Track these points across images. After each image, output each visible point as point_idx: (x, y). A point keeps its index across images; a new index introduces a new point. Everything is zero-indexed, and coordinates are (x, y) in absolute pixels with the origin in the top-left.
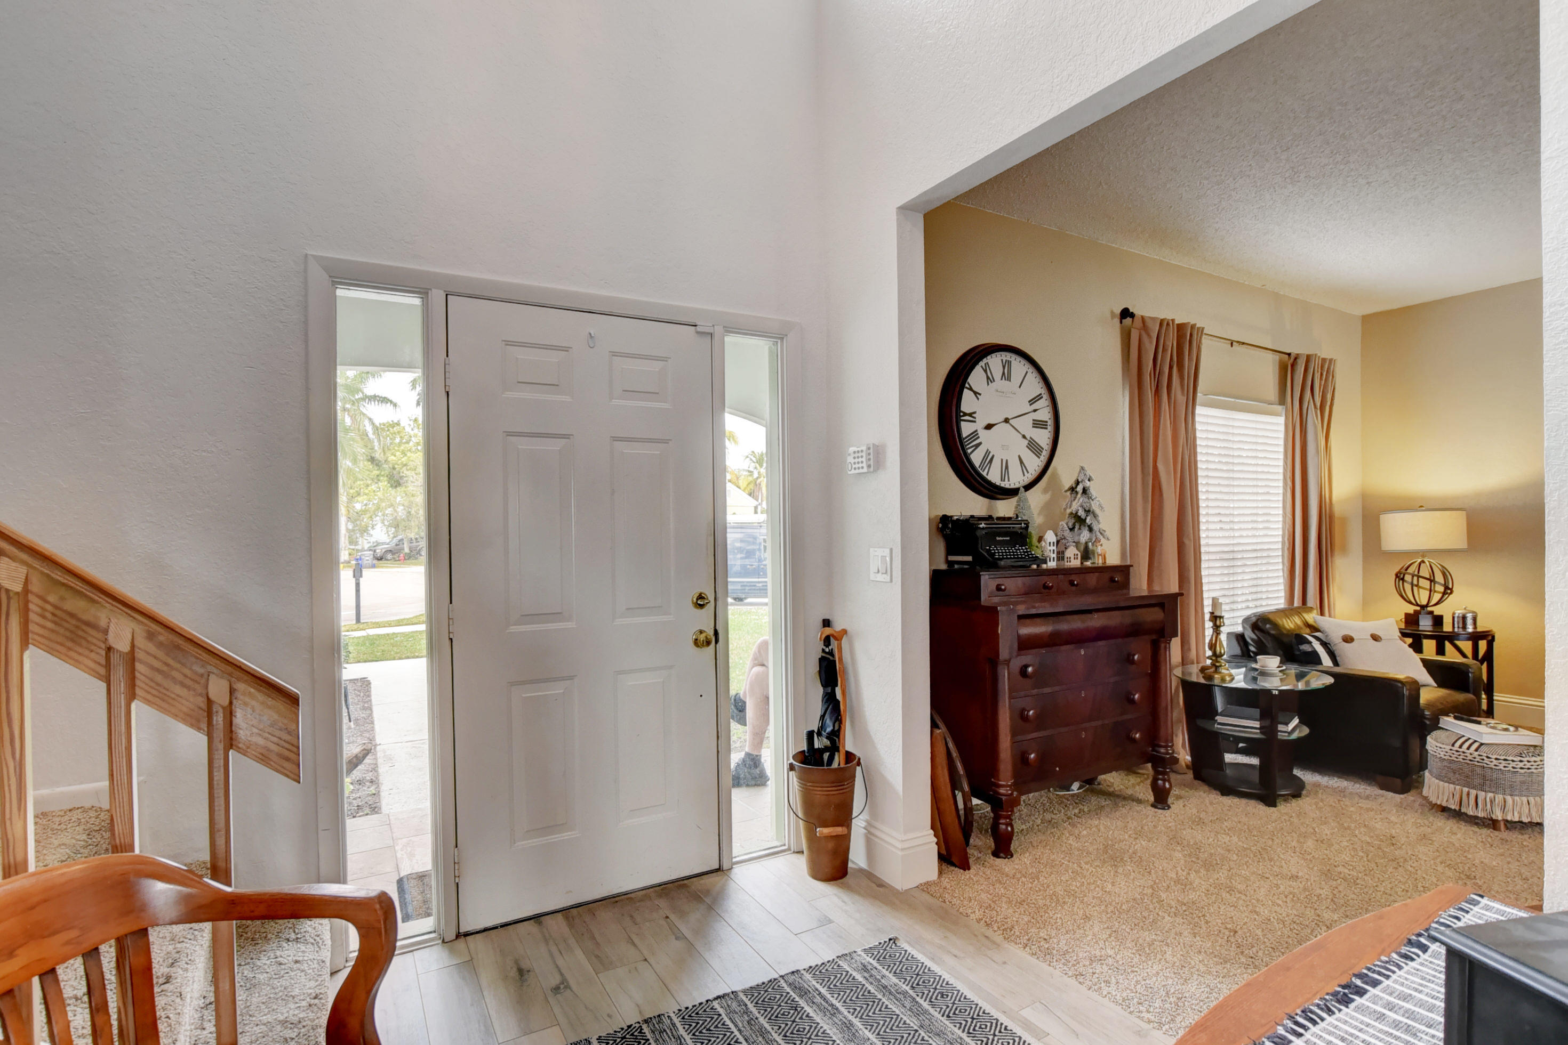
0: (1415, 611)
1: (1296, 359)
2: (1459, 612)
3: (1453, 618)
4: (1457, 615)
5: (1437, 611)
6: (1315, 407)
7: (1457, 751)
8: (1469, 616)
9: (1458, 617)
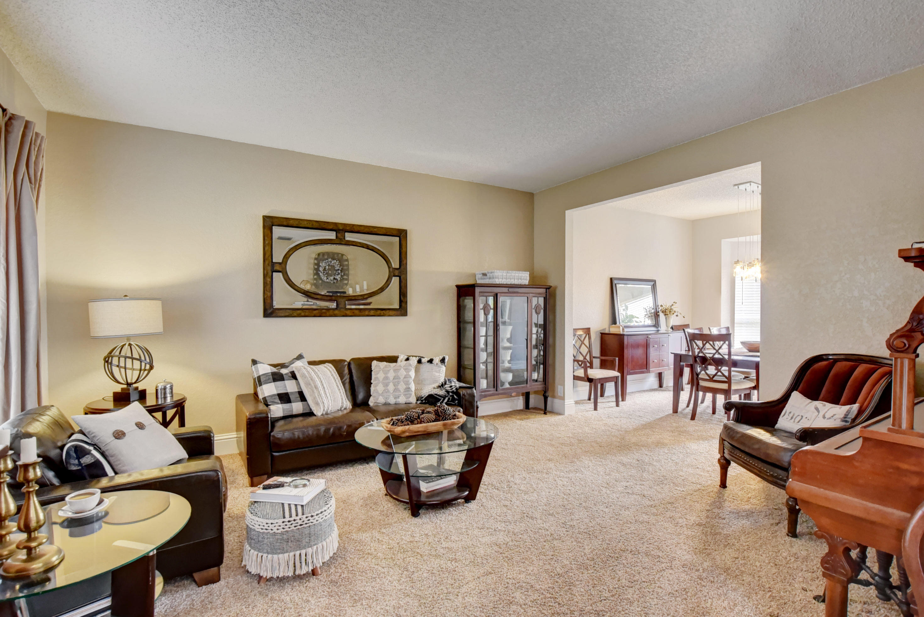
0: (122, 389)
1: (10, 119)
2: (160, 386)
3: (157, 390)
4: (159, 388)
5: (141, 386)
6: (30, 179)
7: (289, 521)
8: (168, 386)
9: (161, 389)
